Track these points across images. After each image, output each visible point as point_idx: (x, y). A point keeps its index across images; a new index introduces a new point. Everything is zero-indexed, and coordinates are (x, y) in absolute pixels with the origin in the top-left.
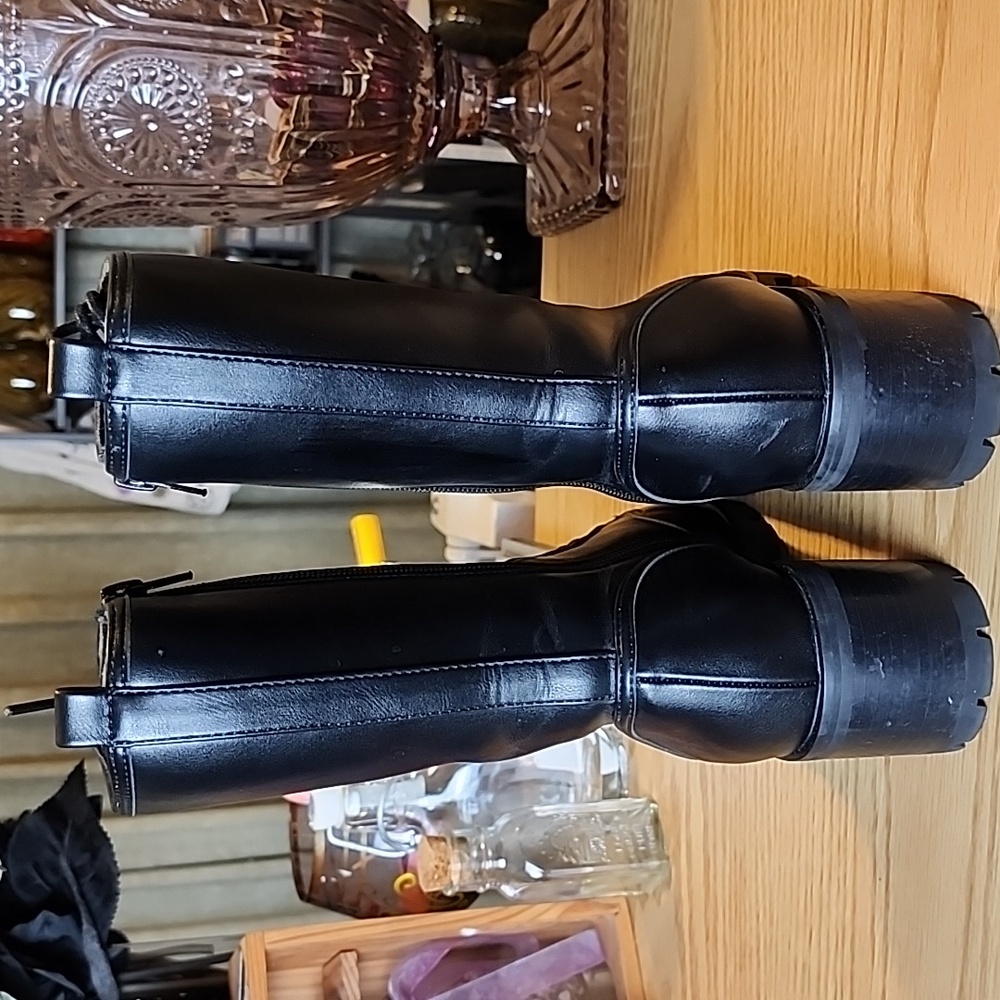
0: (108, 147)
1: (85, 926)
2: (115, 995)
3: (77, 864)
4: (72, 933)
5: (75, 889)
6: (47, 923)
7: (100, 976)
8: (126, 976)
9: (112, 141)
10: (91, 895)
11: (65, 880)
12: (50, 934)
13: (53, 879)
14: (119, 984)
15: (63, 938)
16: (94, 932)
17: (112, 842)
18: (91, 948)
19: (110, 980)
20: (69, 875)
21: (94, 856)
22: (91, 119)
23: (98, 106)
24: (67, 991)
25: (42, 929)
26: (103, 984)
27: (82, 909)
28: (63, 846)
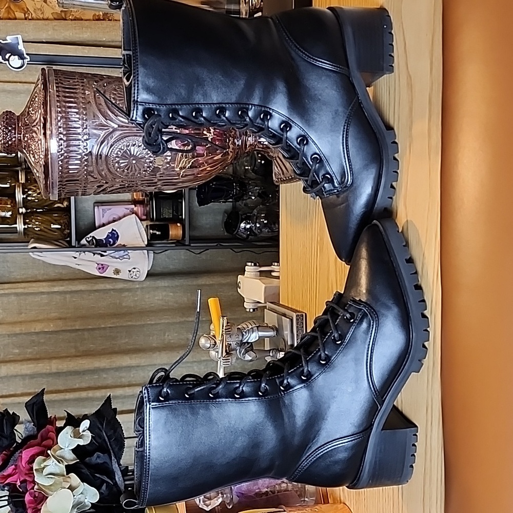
0: (118, 170)
1: (113, 458)
2: (123, 484)
3: (108, 435)
4: (108, 461)
5: (108, 444)
6: (98, 457)
7: (118, 477)
8: (126, 478)
9: (119, 168)
10: (114, 446)
11: (105, 440)
12: (99, 461)
13: (100, 441)
14: (125, 481)
15: (105, 462)
16: (116, 460)
17: (122, 425)
18: (115, 466)
19: (121, 479)
20: (106, 438)
21: (115, 432)
22: (112, 160)
23: (115, 155)
24: (107, 482)
25: (96, 459)
26: (119, 480)
27: (111, 451)
28: (103, 428)
